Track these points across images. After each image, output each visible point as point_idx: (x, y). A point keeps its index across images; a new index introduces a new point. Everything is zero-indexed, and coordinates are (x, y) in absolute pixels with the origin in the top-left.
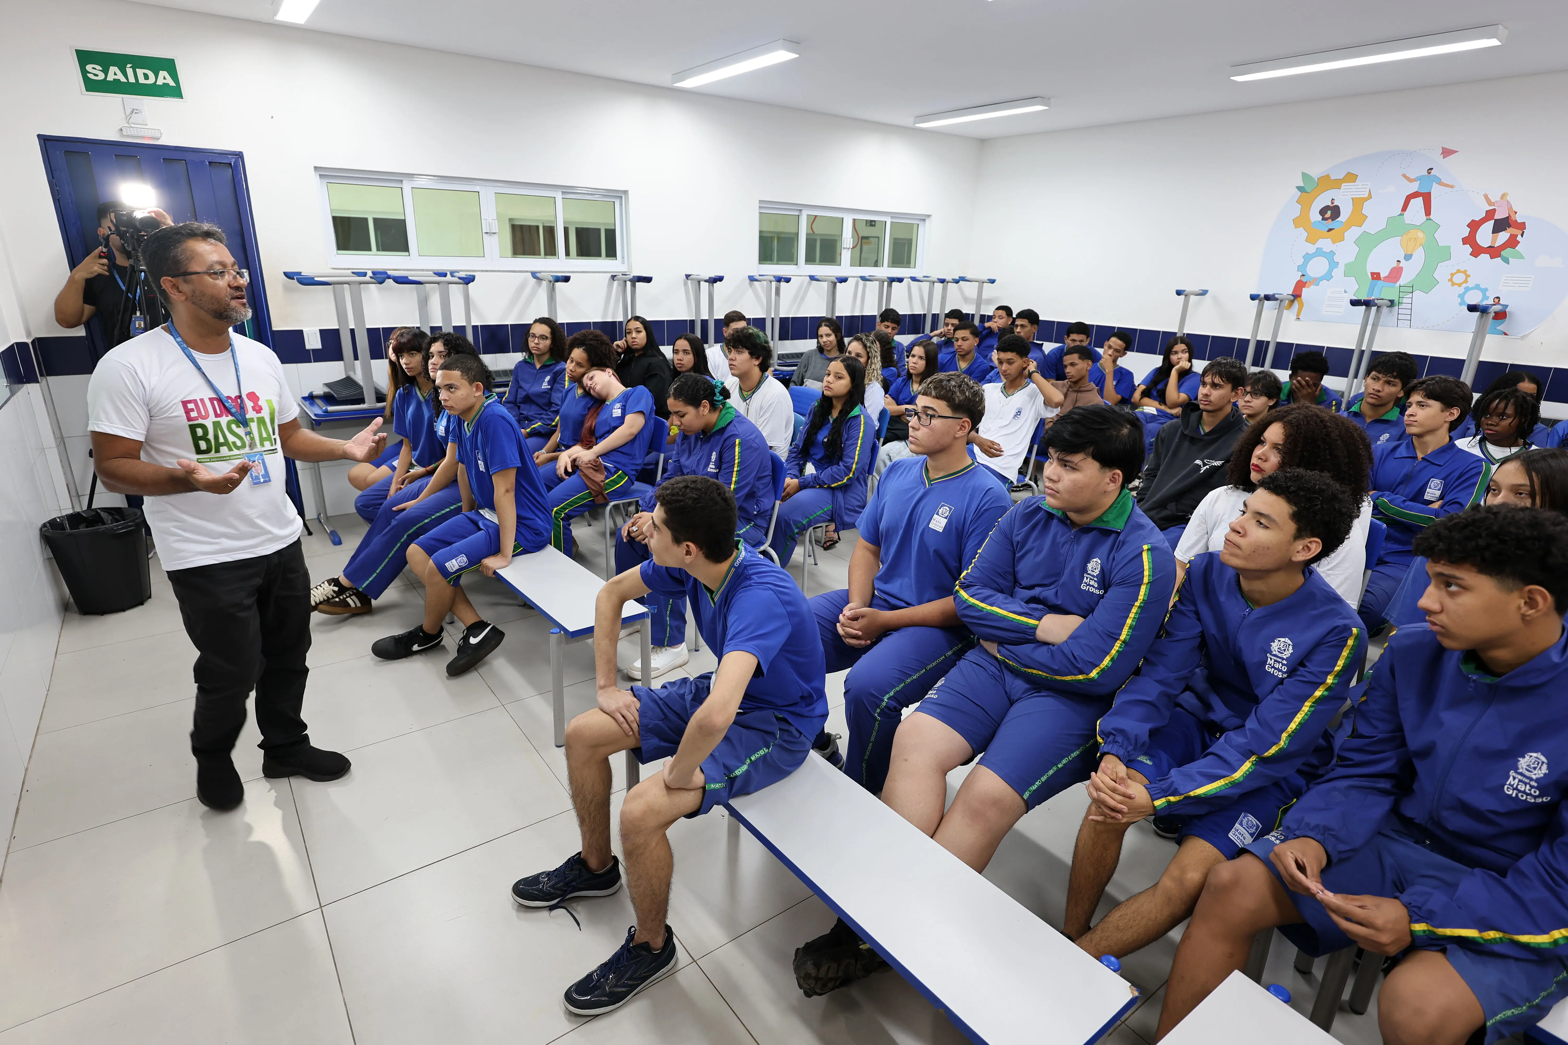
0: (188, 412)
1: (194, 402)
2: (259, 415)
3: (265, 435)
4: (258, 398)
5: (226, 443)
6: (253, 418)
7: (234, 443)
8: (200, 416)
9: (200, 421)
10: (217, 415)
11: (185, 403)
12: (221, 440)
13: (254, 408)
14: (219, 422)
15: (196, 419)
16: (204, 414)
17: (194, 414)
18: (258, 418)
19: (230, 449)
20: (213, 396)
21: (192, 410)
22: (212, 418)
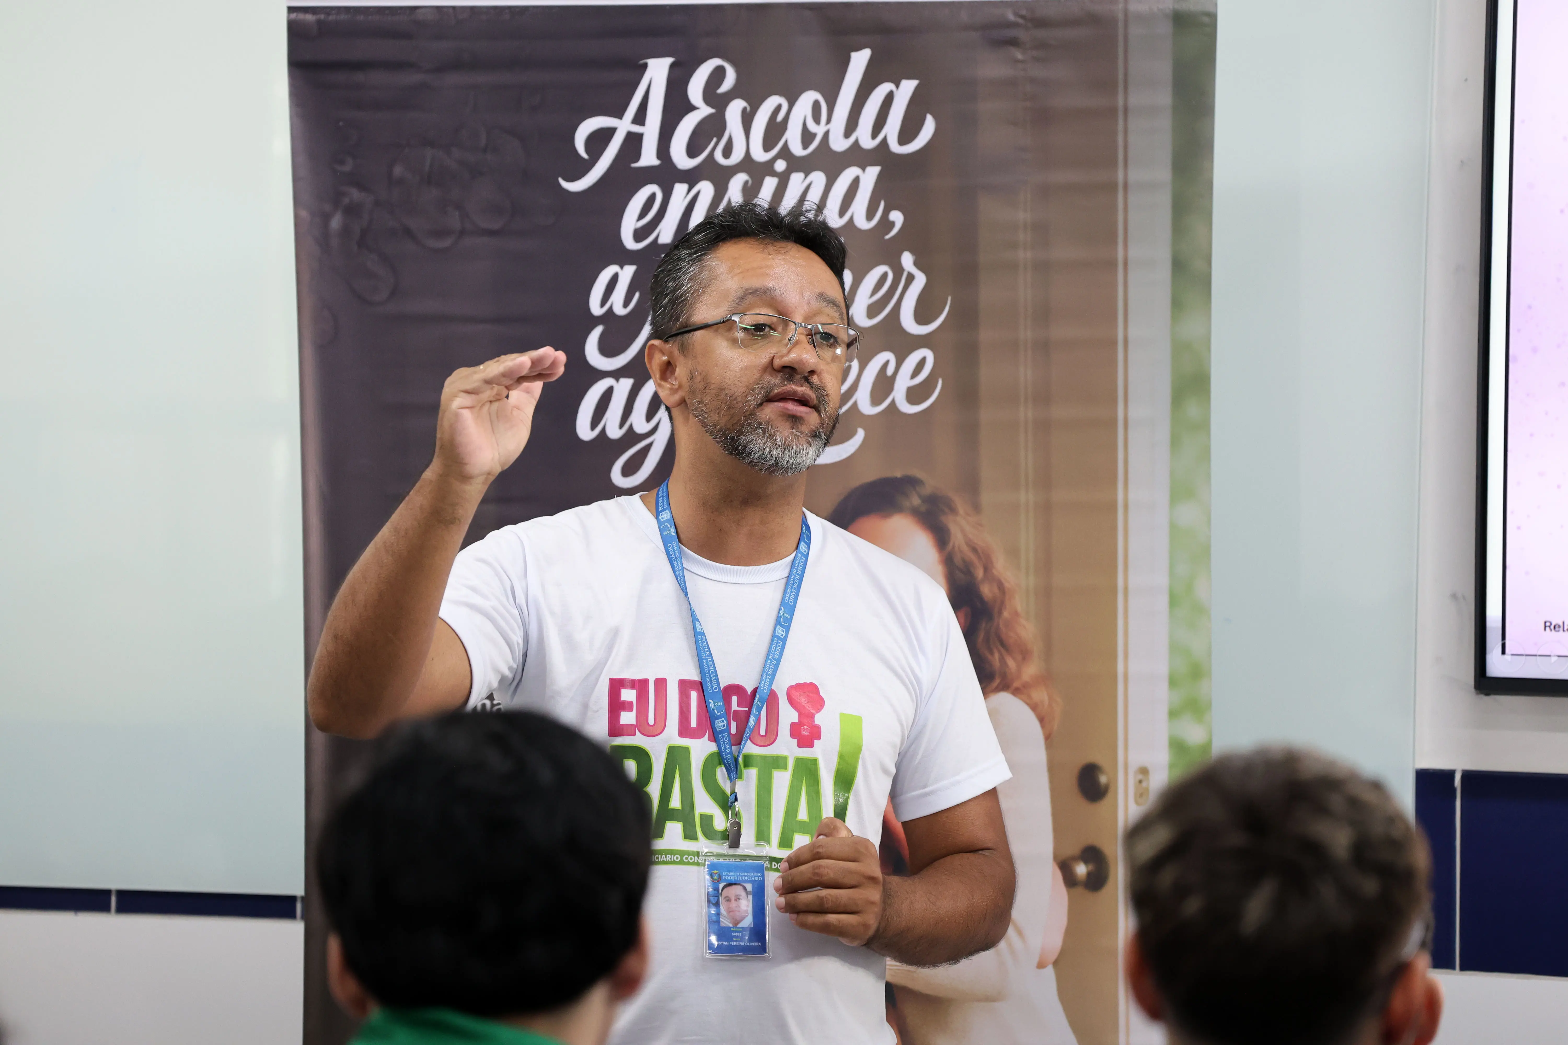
0: (616, 706)
1: (641, 685)
2: (805, 753)
3: (803, 815)
4: (819, 703)
5: (686, 815)
6: (785, 759)
7: (707, 820)
8: (641, 726)
9: (637, 740)
10: (685, 730)
11: (616, 685)
12: (675, 803)
13: (795, 730)
14: (686, 750)
15: (629, 730)
16: (651, 721)
17: (627, 718)
18: (799, 762)
19: (689, 835)
20: (695, 676)
21: (627, 706)
22: (671, 735)
